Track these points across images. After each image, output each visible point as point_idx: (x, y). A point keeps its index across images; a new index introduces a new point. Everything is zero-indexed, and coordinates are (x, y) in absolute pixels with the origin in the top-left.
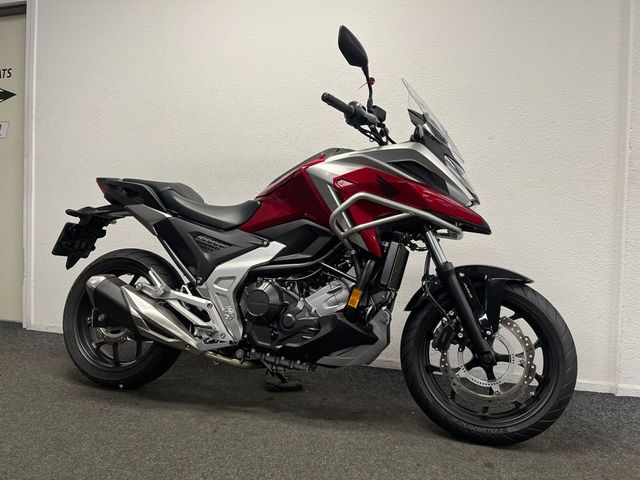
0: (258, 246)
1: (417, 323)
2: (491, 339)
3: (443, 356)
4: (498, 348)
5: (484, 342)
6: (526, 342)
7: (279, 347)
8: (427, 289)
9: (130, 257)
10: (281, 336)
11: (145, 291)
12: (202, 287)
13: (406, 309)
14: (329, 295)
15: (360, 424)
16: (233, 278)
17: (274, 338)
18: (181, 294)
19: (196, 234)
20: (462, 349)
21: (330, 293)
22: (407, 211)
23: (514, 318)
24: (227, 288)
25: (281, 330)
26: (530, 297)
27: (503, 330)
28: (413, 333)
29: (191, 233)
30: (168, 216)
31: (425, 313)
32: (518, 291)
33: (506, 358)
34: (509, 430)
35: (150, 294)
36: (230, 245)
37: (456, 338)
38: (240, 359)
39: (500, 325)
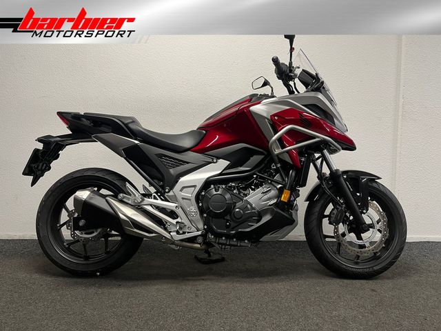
0: (210, 163)
3: (335, 228)
7: (234, 232)
9: (96, 175)
10: (233, 224)
11: (125, 200)
12: (170, 194)
13: (306, 201)
14: (263, 195)
16: (195, 186)
17: (227, 227)
18: (152, 200)
19: (161, 156)
21: (263, 193)
22: (318, 137)
24: (190, 194)
25: (234, 221)
29: (156, 155)
30: (137, 142)
31: (322, 202)
34: (375, 268)
35: (130, 202)
36: (188, 163)
38: (200, 244)
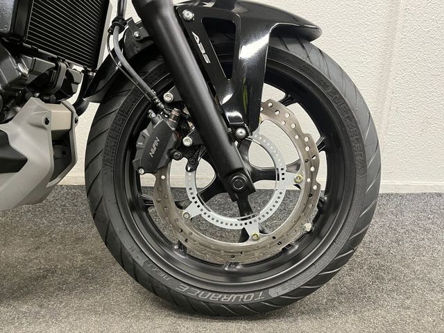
1: (109, 122)
2: (244, 144)
4: (257, 158)
5: (232, 150)
6: (305, 145)
8: (120, 53)
15: (24, 308)
20: (193, 166)
23: (286, 102)
26: (315, 62)
27: (266, 126)
28: (102, 142)
32: (295, 50)
33: (271, 175)
37: (180, 146)
39: (262, 116)
